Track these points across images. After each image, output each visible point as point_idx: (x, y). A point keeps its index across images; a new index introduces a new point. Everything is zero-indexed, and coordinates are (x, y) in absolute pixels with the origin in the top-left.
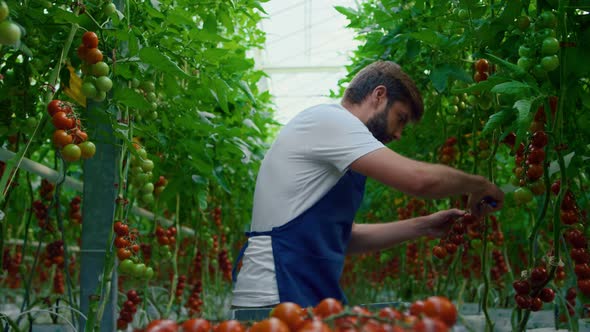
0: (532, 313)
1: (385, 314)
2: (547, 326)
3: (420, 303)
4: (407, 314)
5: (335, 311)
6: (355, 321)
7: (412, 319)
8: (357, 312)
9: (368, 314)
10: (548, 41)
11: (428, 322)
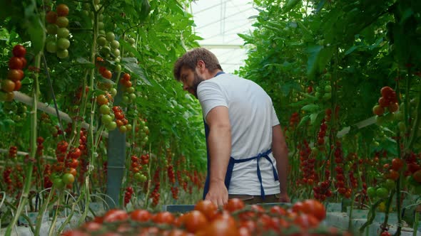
0: (330, 204)
1: (274, 211)
2: (338, 210)
3: (299, 204)
4: (290, 211)
5: (239, 207)
6: (252, 215)
7: (293, 215)
8: (254, 209)
9: (262, 210)
10: (327, 87)
11: (304, 217)
